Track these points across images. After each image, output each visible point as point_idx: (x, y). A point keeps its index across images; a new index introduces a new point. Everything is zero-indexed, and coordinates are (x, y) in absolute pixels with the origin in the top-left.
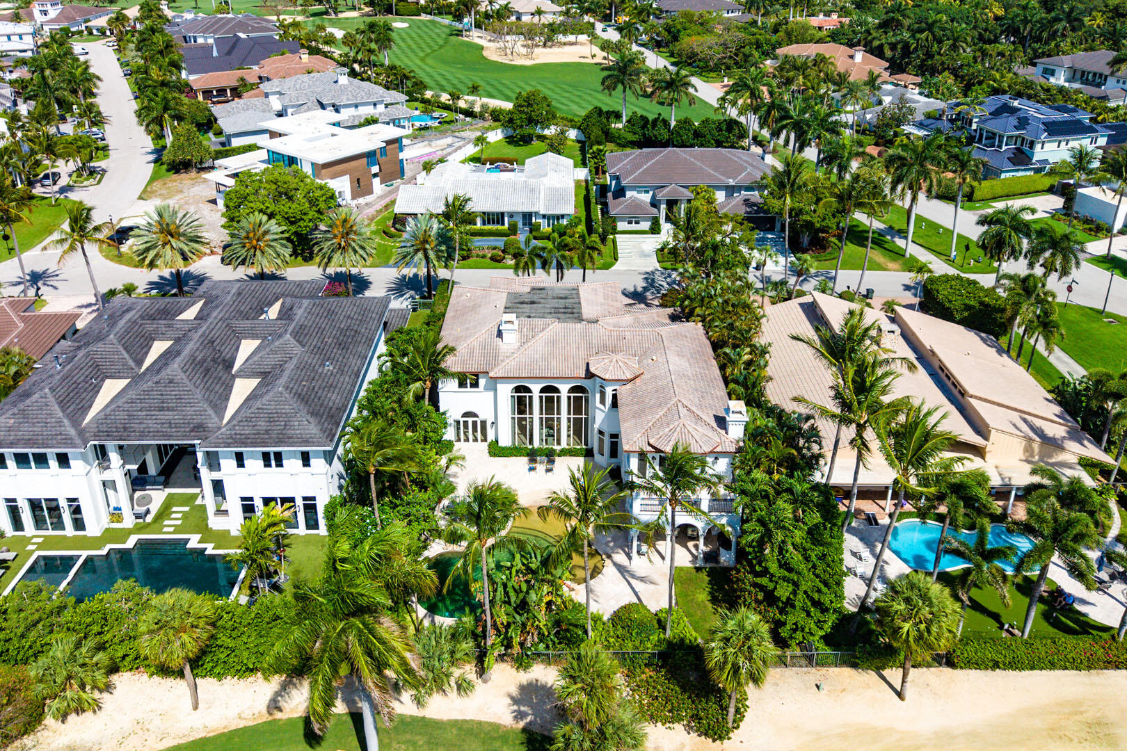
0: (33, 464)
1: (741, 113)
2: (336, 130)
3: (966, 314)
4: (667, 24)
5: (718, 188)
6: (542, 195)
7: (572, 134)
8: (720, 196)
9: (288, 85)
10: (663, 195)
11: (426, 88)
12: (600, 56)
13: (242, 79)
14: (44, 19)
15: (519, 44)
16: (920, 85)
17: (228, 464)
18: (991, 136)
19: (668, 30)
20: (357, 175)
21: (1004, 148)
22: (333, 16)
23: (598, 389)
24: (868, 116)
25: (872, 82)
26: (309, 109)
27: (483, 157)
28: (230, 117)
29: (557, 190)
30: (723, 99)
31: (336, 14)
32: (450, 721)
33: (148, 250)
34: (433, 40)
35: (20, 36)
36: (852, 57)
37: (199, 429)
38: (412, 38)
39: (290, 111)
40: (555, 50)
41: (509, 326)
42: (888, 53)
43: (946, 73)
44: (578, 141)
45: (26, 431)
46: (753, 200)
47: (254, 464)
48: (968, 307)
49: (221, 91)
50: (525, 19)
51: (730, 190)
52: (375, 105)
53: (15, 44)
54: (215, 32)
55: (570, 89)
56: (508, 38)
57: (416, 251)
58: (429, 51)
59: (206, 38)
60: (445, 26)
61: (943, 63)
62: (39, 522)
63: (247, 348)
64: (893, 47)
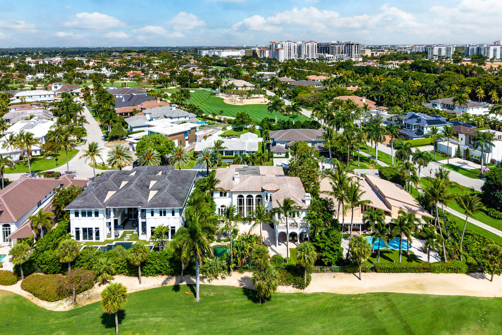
0: (87, 215)
1: (319, 119)
2: (172, 124)
3: (391, 178)
4: (293, 90)
5: (309, 142)
6: (247, 145)
7: (257, 127)
8: (310, 145)
9: (153, 111)
10: (290, 144)
11: (203, 112)
12: (268, 101)
13: (135, 109)
14: (56, 90)
15: (237, 98)
16: (387, 110)
17: (148, 215)
18: (409, 126)
19: (294, 92)
20: (181, 139)
21: (413, 129)
22: (165, 88)
23: (265, 195)
24: (367, 120)
25: (366, 107)
26: (161, 119)
27: (225, 134)
28: (131, 122)
29: (252, 143)
30: (313, 115)
31: (166, 87)
32: (219, 286)
33: (112, 160)
34: (205, 97)
35: (49, 96)
36: (361, 100)
37: (141, 203)
38: (196, 96)
39: (154, 119)
40: (251, 100)
41: (236, 176)
42: (376, 99)
43: (397, 106)
44: (260, 130)
45: (87, 204)
46: (322, 146)
47: (157, 215)
48: (391, 176)
49: (126, 114)
50: (239, 89)
51: (313, 143)
52: (185, 117)
53: (47, 98)
54: (123, 94)
55: (256, 113)
56: (233, 96)
57: (204, 160)
58: (203, 100)
59: (119, 96)
60: (209, 92)
61: (395, 102)
62: (85, 237)
63: (152, 183)
64: (377, 97)
